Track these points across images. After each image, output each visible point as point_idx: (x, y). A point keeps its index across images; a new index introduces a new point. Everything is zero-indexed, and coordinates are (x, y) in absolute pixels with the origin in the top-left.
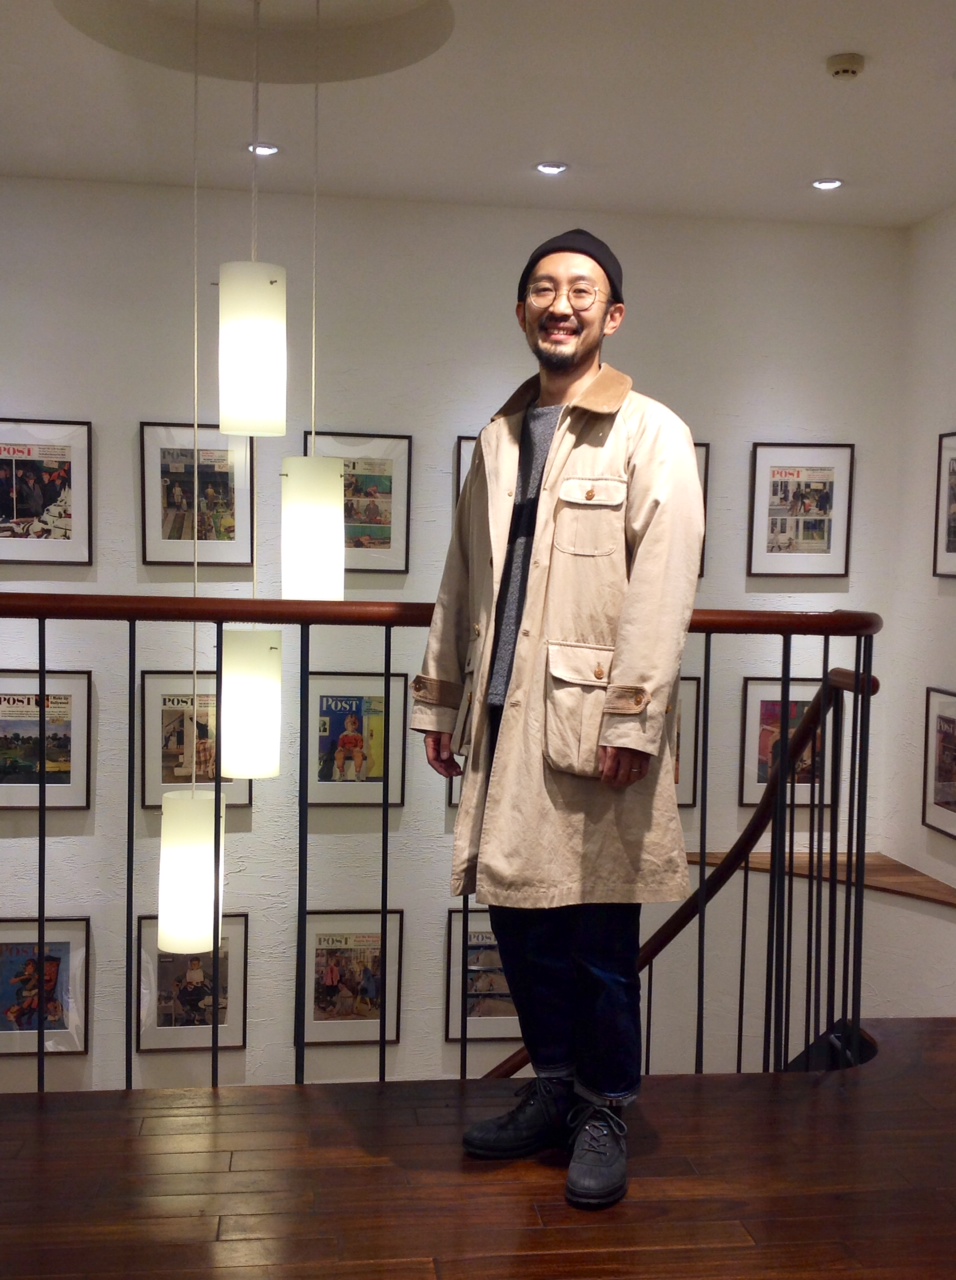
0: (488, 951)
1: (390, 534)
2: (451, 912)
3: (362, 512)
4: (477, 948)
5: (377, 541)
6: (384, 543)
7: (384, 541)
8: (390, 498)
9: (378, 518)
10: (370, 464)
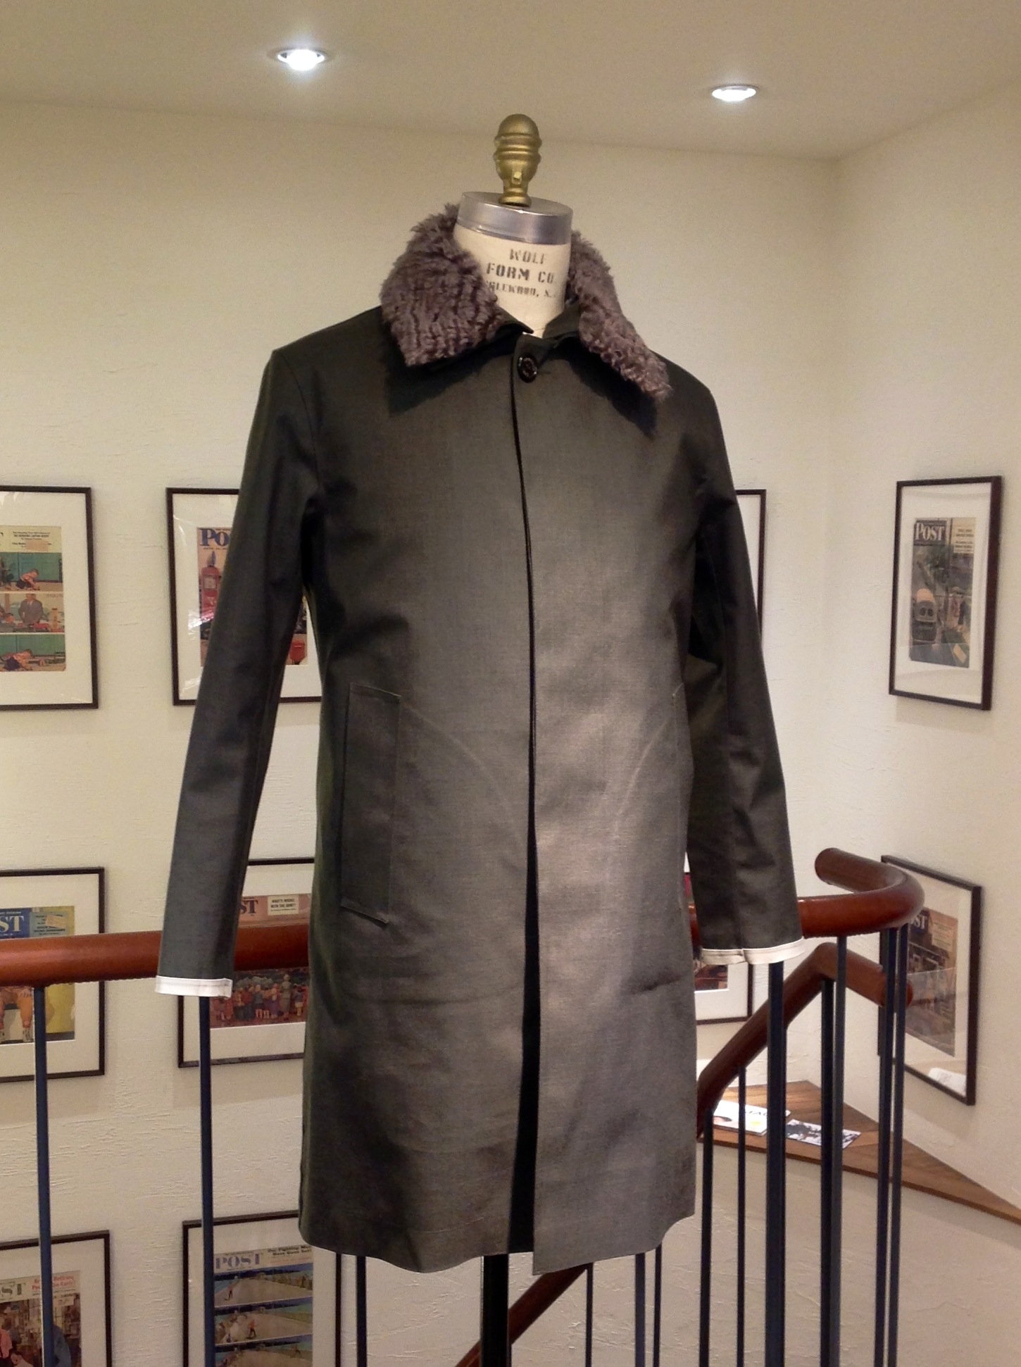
0: (247, 1280)
1: (64, 647)
2: (187, 1227)
3: (16, 613)
4: (229, 1277)
5: (42, 660)
6: (55, 662)
7: (56, 659)
8: (61, 589)
9: (42, 622)
10: (22, 535)
